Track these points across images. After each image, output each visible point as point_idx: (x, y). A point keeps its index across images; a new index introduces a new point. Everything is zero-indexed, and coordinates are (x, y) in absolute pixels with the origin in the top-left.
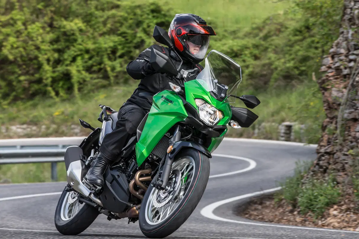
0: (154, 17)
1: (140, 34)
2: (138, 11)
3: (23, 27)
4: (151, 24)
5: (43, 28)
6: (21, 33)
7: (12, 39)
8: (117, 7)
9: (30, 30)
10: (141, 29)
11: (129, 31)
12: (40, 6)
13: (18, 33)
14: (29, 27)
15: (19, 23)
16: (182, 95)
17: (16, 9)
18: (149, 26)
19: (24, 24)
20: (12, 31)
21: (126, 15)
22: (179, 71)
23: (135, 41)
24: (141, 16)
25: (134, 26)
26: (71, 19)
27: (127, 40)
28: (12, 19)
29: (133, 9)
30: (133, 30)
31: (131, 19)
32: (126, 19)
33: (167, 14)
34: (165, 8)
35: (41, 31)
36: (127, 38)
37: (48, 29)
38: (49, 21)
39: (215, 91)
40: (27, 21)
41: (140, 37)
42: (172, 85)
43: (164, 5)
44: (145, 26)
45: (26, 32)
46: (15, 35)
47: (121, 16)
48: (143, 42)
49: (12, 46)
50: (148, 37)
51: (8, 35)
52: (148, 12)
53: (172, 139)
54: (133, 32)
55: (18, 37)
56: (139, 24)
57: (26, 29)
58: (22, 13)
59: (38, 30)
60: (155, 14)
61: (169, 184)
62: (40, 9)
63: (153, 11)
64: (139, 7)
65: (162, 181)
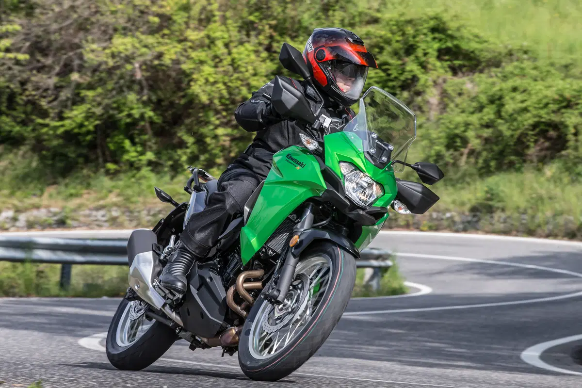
0: (434, 39)
1: (412, 67)
2: (410, 30)
3: (225, 51)
4: (430, 51)
5: (256, 52)
6: (221, 61)
7: (207, 69)
8: (375, 21)
9: (235, 56)
10: (412, 57)
11: (394, 61)
12: (252, 18)
13: (217, 60)
14: (234, 50)
15: (220, 44)
16: (320, 155)
17: (215, 22)
18: (425, 54)
19: (227, 45)
20: (207, 56)
21: (389, 35)
22: (318, 117)
23: (402, 78)
24: (414, 37)
25: (402, 52)
26: (301, 38)
27: (389, 75)
28: (208, 37)
29: (400, 26)
30: (399, 59)
31: (397, 41)
32: (388, 42)
33: (457, 34)
34: (452, 25)
35: (253, 57)
36: (390, 72)
37: (264, 54)
38: (266, 42)
39: (372, 151)
40: (231, 41)
41: (411, 71)
42: (304, 138)
43: (452, 20)
44: (420, 53)
45: (229, 59)
46: (212, 63)
47: (381, 37)
48: (415, 79)
49: (207, 80)
50: (423, 70)
51: (202, 62)
52: (425, 31)
53: (299, 225)
54: (400, 62)
55: (216, 66)
56: (410, 50)
57: (230, 53)
58: (223, 28)
59: (248, 56)
60: (437, 35)
61: (289, 296)
62: (252, 23)
63: (434, 30)
64: (410, 22)
65: (279, 291)
